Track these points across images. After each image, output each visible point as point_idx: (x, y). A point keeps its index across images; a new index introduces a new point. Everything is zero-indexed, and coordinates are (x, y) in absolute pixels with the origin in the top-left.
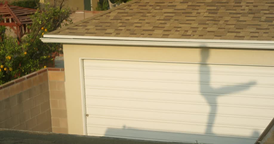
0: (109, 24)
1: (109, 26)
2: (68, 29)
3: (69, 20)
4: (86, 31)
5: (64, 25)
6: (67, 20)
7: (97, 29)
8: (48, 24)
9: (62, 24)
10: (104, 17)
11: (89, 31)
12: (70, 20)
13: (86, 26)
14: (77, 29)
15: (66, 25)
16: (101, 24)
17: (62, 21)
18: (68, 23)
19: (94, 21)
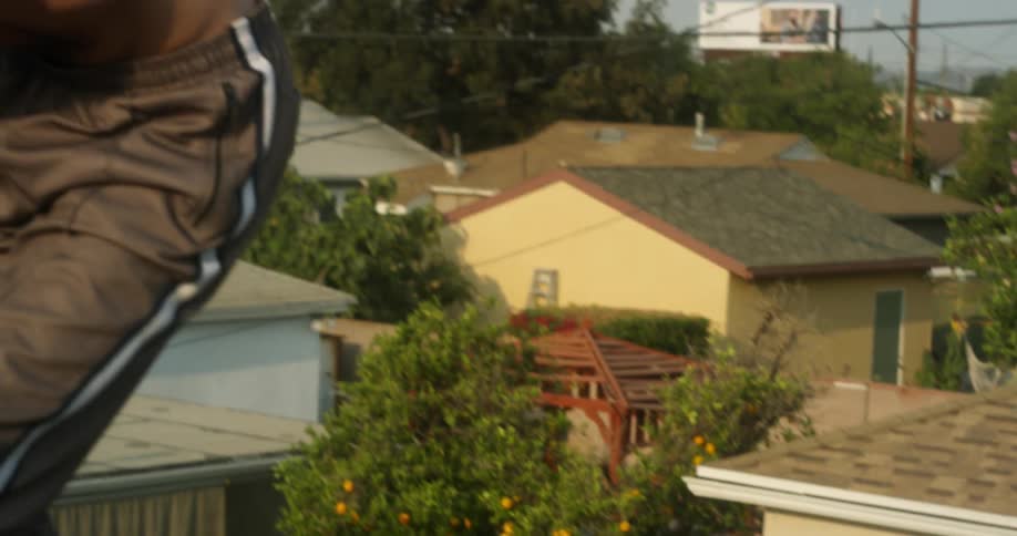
0: (945, 458)
1: (945, 465)
2: (792, 455)
3: (802, 422)
4: (857, 473)
5: (782, 439)
6: (792, 419)
7: (898, 471)
8: (722, 427)
9: (773, 432)
10: (933, 425)
11: (871, 475)
12: (805, 419)
13: (858, 453)
14: (822, 460)
15: (789, 437)
16: (916, 453)
17: (772, 422)
18: (796, 430)
19: (892, 437)
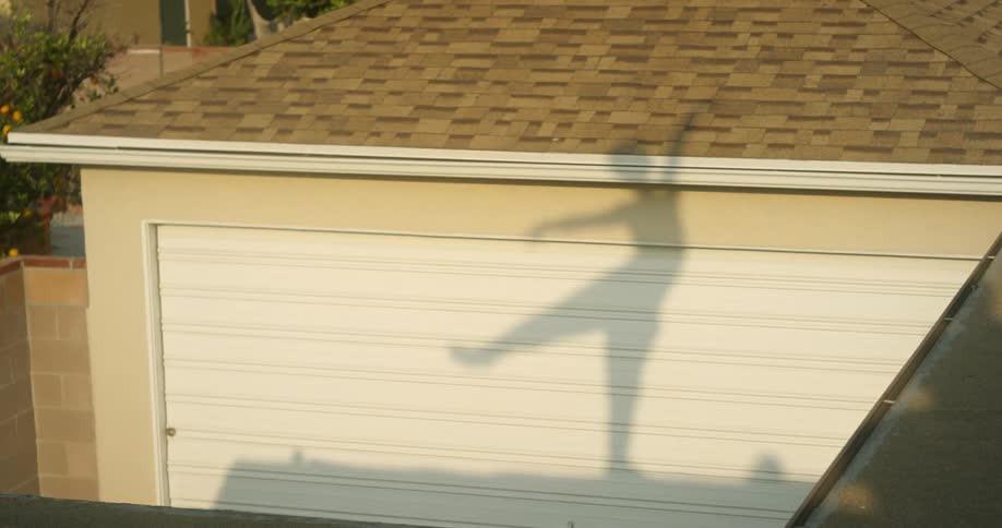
0: (251, 97)
1: (252, 103)
2: (100, 111)
3: (105, 82)
4: (167, 121)
5: (87, 100)
6: (96, 81)
7: (206, 115)
8: (27, 93)
9: (77, 95)
10: (235, 68)
11: (179, 122)
12: (108, 78)
13: (168, 102)
14: (132, 113)
15: (94, 97)
16: (222, 96)
17: (77, 84)
18: (100, 90)
19: (197, 83)
